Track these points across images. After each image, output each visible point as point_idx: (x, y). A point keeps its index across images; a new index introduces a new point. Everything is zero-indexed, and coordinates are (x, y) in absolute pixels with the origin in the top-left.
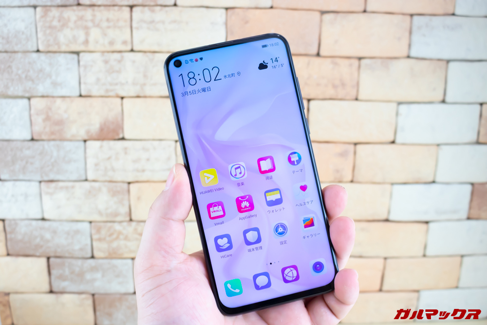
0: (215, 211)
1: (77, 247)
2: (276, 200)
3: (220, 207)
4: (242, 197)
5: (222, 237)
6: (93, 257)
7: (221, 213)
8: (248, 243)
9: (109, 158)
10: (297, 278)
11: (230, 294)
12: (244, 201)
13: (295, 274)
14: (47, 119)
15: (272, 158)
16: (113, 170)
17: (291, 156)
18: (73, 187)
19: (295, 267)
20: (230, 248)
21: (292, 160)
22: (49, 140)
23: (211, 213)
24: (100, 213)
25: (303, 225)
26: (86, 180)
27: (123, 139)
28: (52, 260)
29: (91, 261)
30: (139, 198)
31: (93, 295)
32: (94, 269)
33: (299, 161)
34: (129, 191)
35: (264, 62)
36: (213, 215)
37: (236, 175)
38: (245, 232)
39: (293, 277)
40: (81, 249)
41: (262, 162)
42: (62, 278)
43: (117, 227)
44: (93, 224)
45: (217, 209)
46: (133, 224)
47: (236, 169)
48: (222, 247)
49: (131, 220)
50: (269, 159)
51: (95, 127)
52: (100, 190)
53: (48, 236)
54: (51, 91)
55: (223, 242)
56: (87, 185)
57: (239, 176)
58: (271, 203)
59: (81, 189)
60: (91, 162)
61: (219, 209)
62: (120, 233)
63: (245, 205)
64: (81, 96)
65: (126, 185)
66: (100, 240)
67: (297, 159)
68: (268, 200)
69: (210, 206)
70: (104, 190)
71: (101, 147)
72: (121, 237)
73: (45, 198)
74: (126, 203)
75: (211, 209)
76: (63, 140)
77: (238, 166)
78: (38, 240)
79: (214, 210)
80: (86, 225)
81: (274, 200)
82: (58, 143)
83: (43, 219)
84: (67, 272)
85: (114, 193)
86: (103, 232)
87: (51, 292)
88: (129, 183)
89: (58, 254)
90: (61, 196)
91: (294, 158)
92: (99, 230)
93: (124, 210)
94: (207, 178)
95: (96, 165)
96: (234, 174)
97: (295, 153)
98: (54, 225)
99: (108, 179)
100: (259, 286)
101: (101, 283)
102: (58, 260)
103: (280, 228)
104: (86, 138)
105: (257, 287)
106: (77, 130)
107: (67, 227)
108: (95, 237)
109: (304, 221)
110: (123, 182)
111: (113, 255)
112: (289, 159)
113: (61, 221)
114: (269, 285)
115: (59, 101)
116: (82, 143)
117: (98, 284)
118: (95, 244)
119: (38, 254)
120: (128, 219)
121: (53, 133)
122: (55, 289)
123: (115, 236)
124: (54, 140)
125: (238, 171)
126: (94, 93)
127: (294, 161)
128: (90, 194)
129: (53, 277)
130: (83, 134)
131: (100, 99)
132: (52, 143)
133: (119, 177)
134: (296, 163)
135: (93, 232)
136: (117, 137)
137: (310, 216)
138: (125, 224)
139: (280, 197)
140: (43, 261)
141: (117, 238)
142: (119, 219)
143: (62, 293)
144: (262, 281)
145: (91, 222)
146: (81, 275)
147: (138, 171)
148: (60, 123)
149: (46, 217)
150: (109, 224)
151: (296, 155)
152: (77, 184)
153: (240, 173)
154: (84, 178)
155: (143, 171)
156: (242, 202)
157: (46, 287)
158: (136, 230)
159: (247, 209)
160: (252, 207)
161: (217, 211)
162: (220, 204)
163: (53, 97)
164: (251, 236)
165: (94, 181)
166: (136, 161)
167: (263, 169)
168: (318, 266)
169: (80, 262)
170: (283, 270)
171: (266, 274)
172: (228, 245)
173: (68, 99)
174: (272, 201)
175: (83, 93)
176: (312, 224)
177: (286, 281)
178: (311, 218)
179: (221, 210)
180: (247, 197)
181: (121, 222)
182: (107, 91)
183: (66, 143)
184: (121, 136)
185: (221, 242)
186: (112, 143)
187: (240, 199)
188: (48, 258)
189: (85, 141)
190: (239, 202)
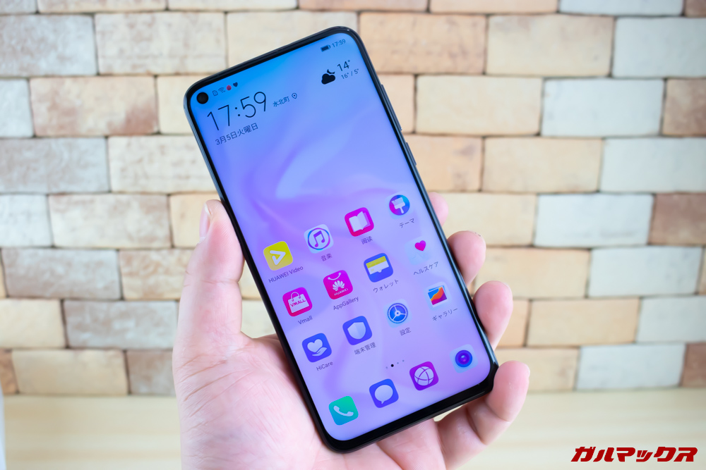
0: (295, 304)
1: (100, 285)
2: (383, 270)
3: (302, 296)
4: (332, 276)
5: (312, 339)
6: (122, 299)
7: (306, 305)
8: (353, 341)
9: (140, 161)
10: (435, 380)
11: (340, 420)
12: (336, 281)
13: (431, 375)
14: (54, 107)
15: (365, 211)
16: (146, 176)
17: (393, 202)
18: (92, 202)
19: (429, 365)
20: (328, 353)
21: (396, 207)
22: (57, 137)
23: (291, 306)
24: (130, 238)
25: (430, 300)
26: (110, 192)
27: (158, 133)
28: (67, 304)
29: (121, 305)
30: (183, 216)
31: (125, 352)
32: (124, 315)
33: (407, 207)
34: (168, 206)
35: (328, 71)
36: (294, 310)
37: (317, 245)
38: (346, 326)
39: (429, 380)
40: (106, 288)
41: (352, 220)
42: (81, 327)
43: (154, 256)
44: (121, 253)
45: (299, 300)
46: (177, 252)
47: (315, 235)
48: (316, 353)
49: (173, 247)
50: (362, 213)
51: (120, 117)
52: (128, 204)
53: (60, 270)
54: (57, 69)
55: (315, 346)
56: (110, 198)
57: (321, 245)
58: (376, 277)
59: (103, 204)
60: (115, 166)
61: (301, 299)
62: (158, 265)
63: (338, 286)
64: (98, 74)
65: (164, 199)
66: (131, 274)
67: (404, 204)
68: (371, 273)
69: (286, 297)
70: (135, 205)
71: (129, 145)
72: (161, 270)
73: (56, 218)
74: (165, 222)
75: (290, 301)
76: (76, 136)
77: (318, 231)
78: (47, 276)
79: (294, 302)
80: (111, 255)
81: (380, 271)
82: (70, 140)
83: (53, 247)
84: (88, 320)
85: (148, 209)
86: (136, 264)
87: (68, 347)
88: (169, 195)
89: (75, 295)
90: (76, 214)
91: (399, 205)
92: (129, 261)
93: (162, 232)
94: (276, 257)
95: (123, 170)
96: (313, 244)
97: (398, 197)
98: (69, 254)
99: (138, 189)
100: (381, 402)
101: (134, 335)
102: (76, 304)
103: (397, 311)
104: (107, 132)
105: (379, 404)
106: (94, 121)
107: (86, 257)
108: (125, 270)
109: (430, 294)
110: (161, 194)
111: (150, 296)
112: (392, 206)
113: (77, 249)
114: (395, 397)
115: (68, 82)
116: (102, 141)
117: (130, 336)
118: (125, 280)
119: (47, 294)
120: (168, 244)
121: (62, 127)
122: (72, 343)
123: (151, 269)
124: (64, 136)
125: (319, 238)
126: (117, 69)
127: (399, 209)
128: (116, 211)
129: (69, 327)
130: (102, 127)
131: (125, 79)
132: (62, 141)
133: (155, 186)
134: (402, 212)
135: (122, 263)
136: (149, 131)
137: (438, 285)
138: (165, 252)
139: (388, 266)
140: (55, 305)
141: (155, 272)
142: (156, 245)
143: (82, 348)
144: (383, 393)
145: (118, 250)
146: (107, 323)
147: (179, 177)
148: (71, 112)
149: (58, 242)
150: (143, 253)
151: (401, 199)
152: (98, 198)
153: (323, 241)
154: (106, 188)
155: (188, 177)
156: (333, 282)
157: (60, 341)
158: (179, 260)
159: (343, 291)
160: (349, 288)
161: (299, 303)
162: (302, 291)
163: (60, 77)
164: (356, 330)
165: (121, 193)
166: (177, 164)
167: (355, 229)
168: (463, 357)
169: (104, 306)
170: (413, 372)
171: (388, 382)
172: (325, 349)
173: (81, 80)
174: (377, 272)
175: (102, 70)
176: (443, 297)
177: (419, 387)
178: (439, 288)
179: (305, 299)
180: (340, 274)
181: (159, 250)
182: (134, 66)
183: (80, 142)
184: (155, 129)
185: (313, 347)
186: (143, 139)
187: (329, 278)
188: (62, 301)
189: (107, 137)
190: (328, 283)
